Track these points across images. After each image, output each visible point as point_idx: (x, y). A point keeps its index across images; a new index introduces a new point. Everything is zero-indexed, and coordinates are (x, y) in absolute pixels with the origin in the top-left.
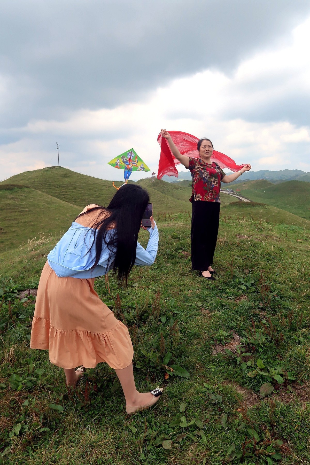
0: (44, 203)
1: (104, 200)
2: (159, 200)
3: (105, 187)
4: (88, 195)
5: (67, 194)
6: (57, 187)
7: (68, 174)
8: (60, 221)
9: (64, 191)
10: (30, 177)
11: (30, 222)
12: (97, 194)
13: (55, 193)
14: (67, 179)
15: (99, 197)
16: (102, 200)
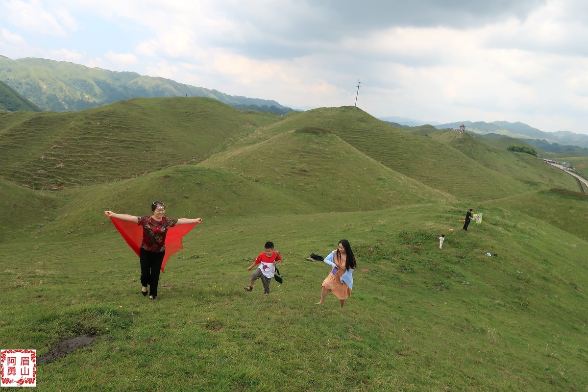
0: (344, 152)
1: (398, 154)
2: (462, 165)
3: (402, 139)
4: (383, 146)
5: (361, 141)
6: (352, 132)
7: (365, 118)
8: (357, 173)
9: (358, 136)
10: (326, 115)
11: (331, 169)
12: (393, 146)
13: (349, 137)
14: (363, 124)
15: (394, 150)
16: (397, 154)
